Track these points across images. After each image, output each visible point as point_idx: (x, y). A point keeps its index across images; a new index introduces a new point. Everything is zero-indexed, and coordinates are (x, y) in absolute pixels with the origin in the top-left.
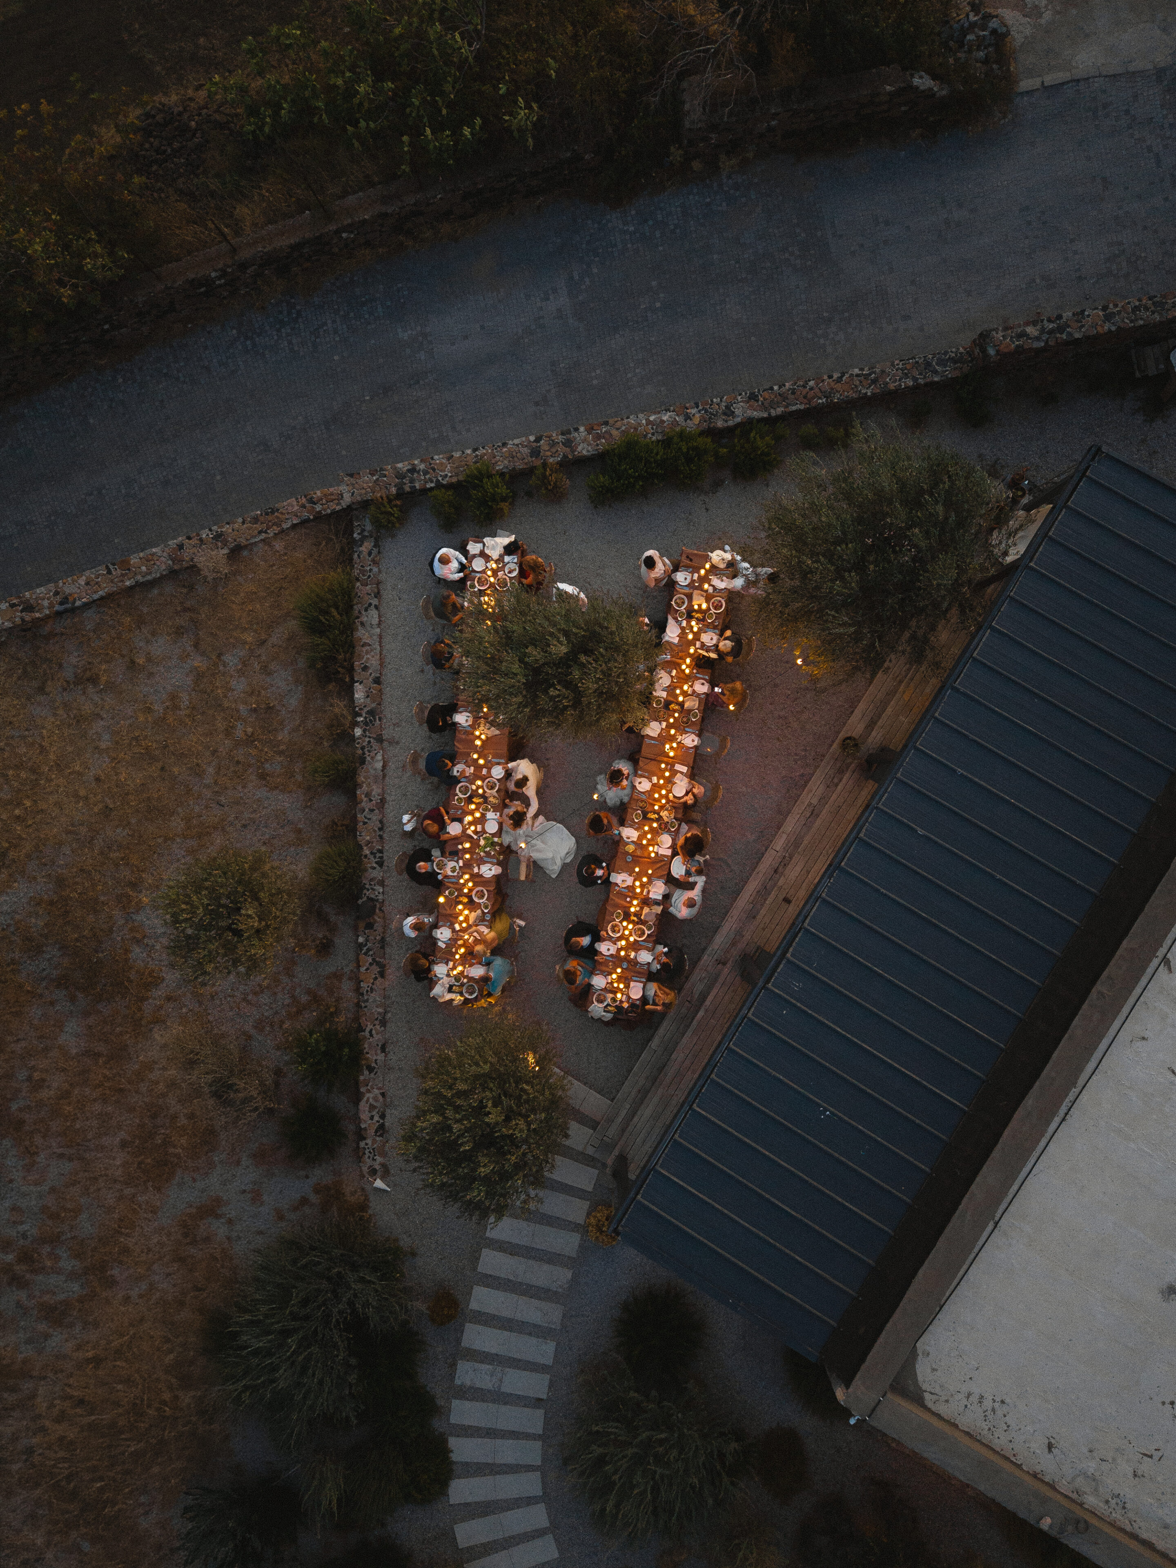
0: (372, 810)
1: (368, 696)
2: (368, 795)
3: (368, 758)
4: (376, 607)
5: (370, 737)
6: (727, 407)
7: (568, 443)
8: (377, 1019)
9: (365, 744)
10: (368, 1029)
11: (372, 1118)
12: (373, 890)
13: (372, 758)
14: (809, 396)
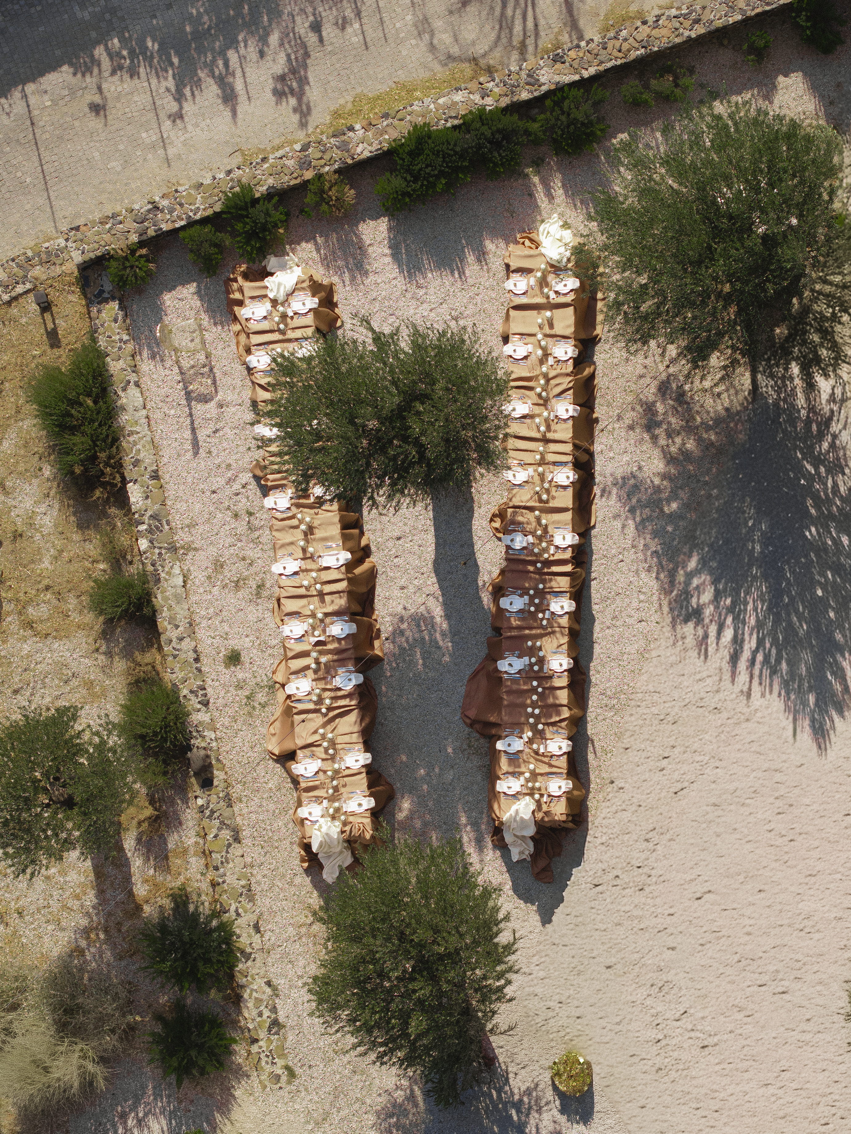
0: (181, 639)
1: (147, 497)
2: (172, 620)
3: (163, 575)
4: (137, 385)
5: (160, 548)
6: (529, 76)
7: (344, 147)
8: (241, 895)
9: (155, 557)
10: (233, 908)
11: (260, 1014)
12: (204, 737)
13: (169, 573)
14: (624, 49)
